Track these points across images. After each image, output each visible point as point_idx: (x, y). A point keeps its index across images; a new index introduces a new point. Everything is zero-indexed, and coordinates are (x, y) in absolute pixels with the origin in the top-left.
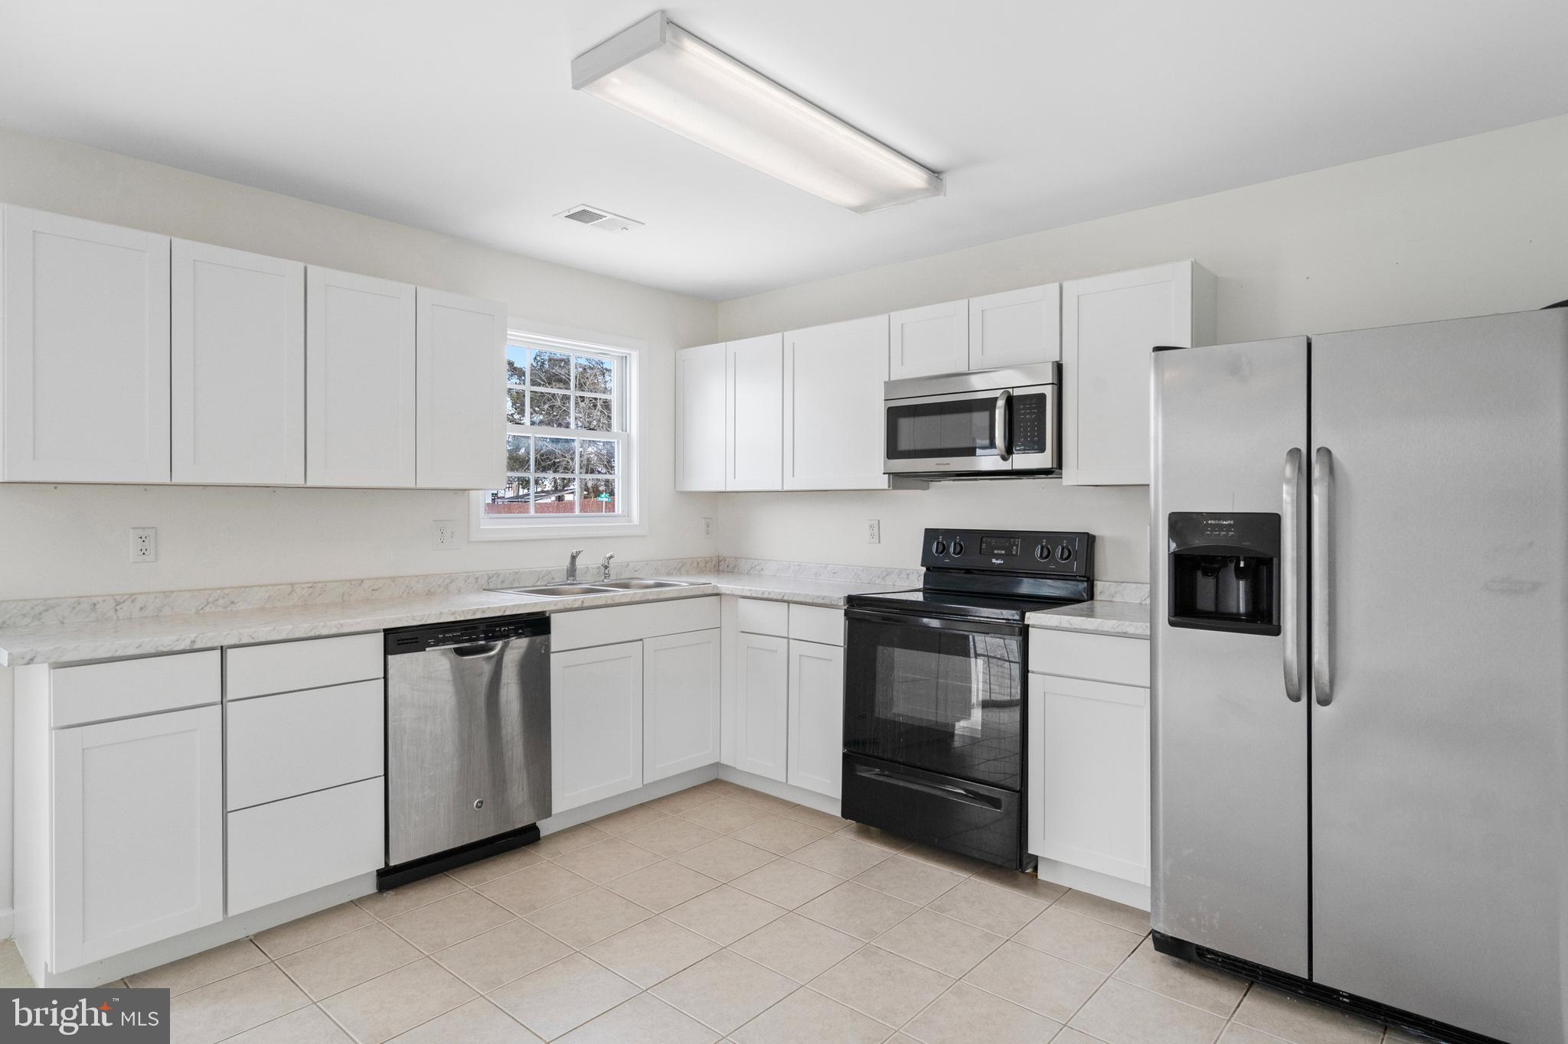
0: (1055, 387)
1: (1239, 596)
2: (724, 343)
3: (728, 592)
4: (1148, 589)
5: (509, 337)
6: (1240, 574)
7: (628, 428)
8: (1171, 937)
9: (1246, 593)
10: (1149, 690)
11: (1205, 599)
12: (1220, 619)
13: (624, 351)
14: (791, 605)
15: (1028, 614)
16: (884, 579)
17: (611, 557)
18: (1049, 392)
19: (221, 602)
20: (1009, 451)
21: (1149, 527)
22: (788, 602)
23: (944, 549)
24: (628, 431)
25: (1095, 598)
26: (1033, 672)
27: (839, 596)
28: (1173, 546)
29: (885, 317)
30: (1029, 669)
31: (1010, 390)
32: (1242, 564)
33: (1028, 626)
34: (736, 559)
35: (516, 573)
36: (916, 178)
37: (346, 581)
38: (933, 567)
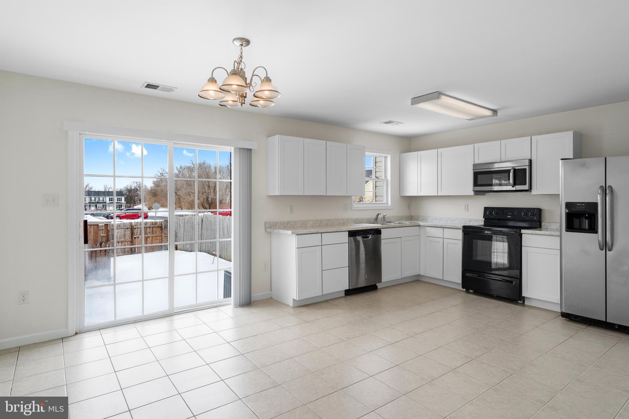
0: (529, 166)
1: (586, 224)
2: (417, 152)
3: (423, 225)
4: (559, 225)
5: (366, 155)
6: (586, 218)
7: (387, 177)
8: (566, 313)
9: (588, 223)
10: (559, 251)
11: (576, 225)
12: (581, 230)
13: (385, 155)
14: (444, 229)
15: (522, 230)
16: (470, 222)
17: (386, 215)
18: (527, 168)
19: (304, 224)
20: (515, 184)
21: (559, 206)
22: (443, 228)
23: (491, 213)
24: (387, 178)
25: (542, 227)
26: (523, 246)
27: (461, 226)
28: (567, 211)
29: (473, 145)
30: (522, 245)
31: (515, 167)
32: (587, 216)
33: (522, 233)
34: (418, 216)
35: (362, 219)
36: (489, 113)
37: (327, 220)
38: (487, 219)
